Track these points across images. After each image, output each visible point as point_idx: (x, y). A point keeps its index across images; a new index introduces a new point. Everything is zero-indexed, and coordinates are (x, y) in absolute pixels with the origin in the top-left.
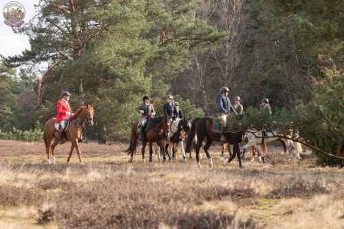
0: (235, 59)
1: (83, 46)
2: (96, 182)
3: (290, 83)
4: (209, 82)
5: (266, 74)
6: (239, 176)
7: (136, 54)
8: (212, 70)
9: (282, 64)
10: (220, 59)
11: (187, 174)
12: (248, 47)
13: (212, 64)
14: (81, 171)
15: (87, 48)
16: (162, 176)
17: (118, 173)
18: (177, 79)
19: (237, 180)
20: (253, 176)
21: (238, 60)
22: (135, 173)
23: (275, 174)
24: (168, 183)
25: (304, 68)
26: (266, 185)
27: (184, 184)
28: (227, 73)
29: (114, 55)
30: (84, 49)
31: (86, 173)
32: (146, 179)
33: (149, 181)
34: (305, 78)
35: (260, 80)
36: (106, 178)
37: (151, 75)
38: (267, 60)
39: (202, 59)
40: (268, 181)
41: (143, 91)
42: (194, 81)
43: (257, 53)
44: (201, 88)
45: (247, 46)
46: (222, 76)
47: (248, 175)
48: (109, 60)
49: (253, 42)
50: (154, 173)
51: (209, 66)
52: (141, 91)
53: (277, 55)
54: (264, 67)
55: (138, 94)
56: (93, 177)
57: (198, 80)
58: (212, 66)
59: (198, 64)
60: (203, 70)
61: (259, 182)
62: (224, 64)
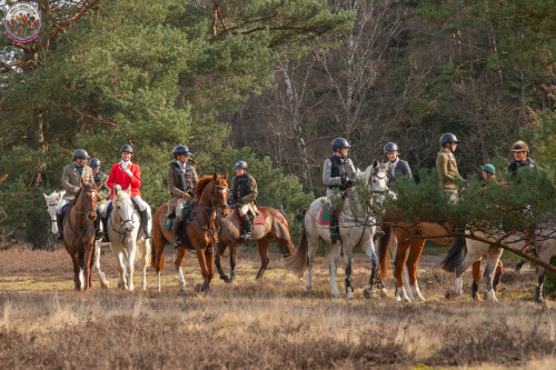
0: (367, 72)
1: (44, 45)
2: (68, 333)
3: (484, 121)
4: (313, 119)
5: (433, 103)
6: (373, 319)
7: (160, 60)
8: (319, 94)
9: (467, 82)
10: (335, 70)
11: (261, 315)
12: (395, 45)
13: (319, 83)
14: (36, 309)
15: (53, 47)
16: (208, 319)
17: (115, 312)
18: (245, 113)
19: (368, 326)
20: (402, 318)
21: (374, 74)
22: (152, 314)
23: (450, 314)
24: (221, 333)
25: (513, 90)
26: (429, 336)
27: (254, 335)
28: (350, 100)
29: (111, 63)
30: (46, 51)
31: (48, 314)
32: (173, 326)
33: (180, 330)
34: (518, 112)
35: (422, 115)
36: (89, 324)
37: (189, 106)
38: (436, 73)
39: (297, 70)
40: (434, 328)
41: (172, 140)
42: (280, 117)
43: (413, 58)
44: (296, 133)
45: (394, 43)
46: (339, 107)
47: (392, 316)
48: (100, 75)
49: (405, 36)
50: (193, 314)
51: (313, 86)
52: (168, 140)
53: (457, 63)
54: (428, 88)
55: (161, 147)
56: (62, 322)
57: (289, 116)
58: (320, 85)
59: (288, 82)
60: (300, 93)
61: (415, 331)
62: (345, 82)
